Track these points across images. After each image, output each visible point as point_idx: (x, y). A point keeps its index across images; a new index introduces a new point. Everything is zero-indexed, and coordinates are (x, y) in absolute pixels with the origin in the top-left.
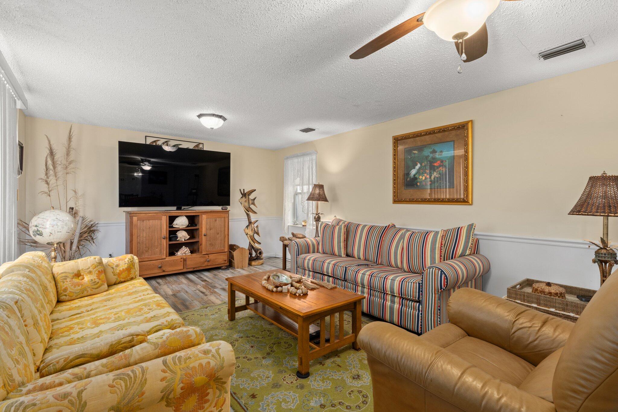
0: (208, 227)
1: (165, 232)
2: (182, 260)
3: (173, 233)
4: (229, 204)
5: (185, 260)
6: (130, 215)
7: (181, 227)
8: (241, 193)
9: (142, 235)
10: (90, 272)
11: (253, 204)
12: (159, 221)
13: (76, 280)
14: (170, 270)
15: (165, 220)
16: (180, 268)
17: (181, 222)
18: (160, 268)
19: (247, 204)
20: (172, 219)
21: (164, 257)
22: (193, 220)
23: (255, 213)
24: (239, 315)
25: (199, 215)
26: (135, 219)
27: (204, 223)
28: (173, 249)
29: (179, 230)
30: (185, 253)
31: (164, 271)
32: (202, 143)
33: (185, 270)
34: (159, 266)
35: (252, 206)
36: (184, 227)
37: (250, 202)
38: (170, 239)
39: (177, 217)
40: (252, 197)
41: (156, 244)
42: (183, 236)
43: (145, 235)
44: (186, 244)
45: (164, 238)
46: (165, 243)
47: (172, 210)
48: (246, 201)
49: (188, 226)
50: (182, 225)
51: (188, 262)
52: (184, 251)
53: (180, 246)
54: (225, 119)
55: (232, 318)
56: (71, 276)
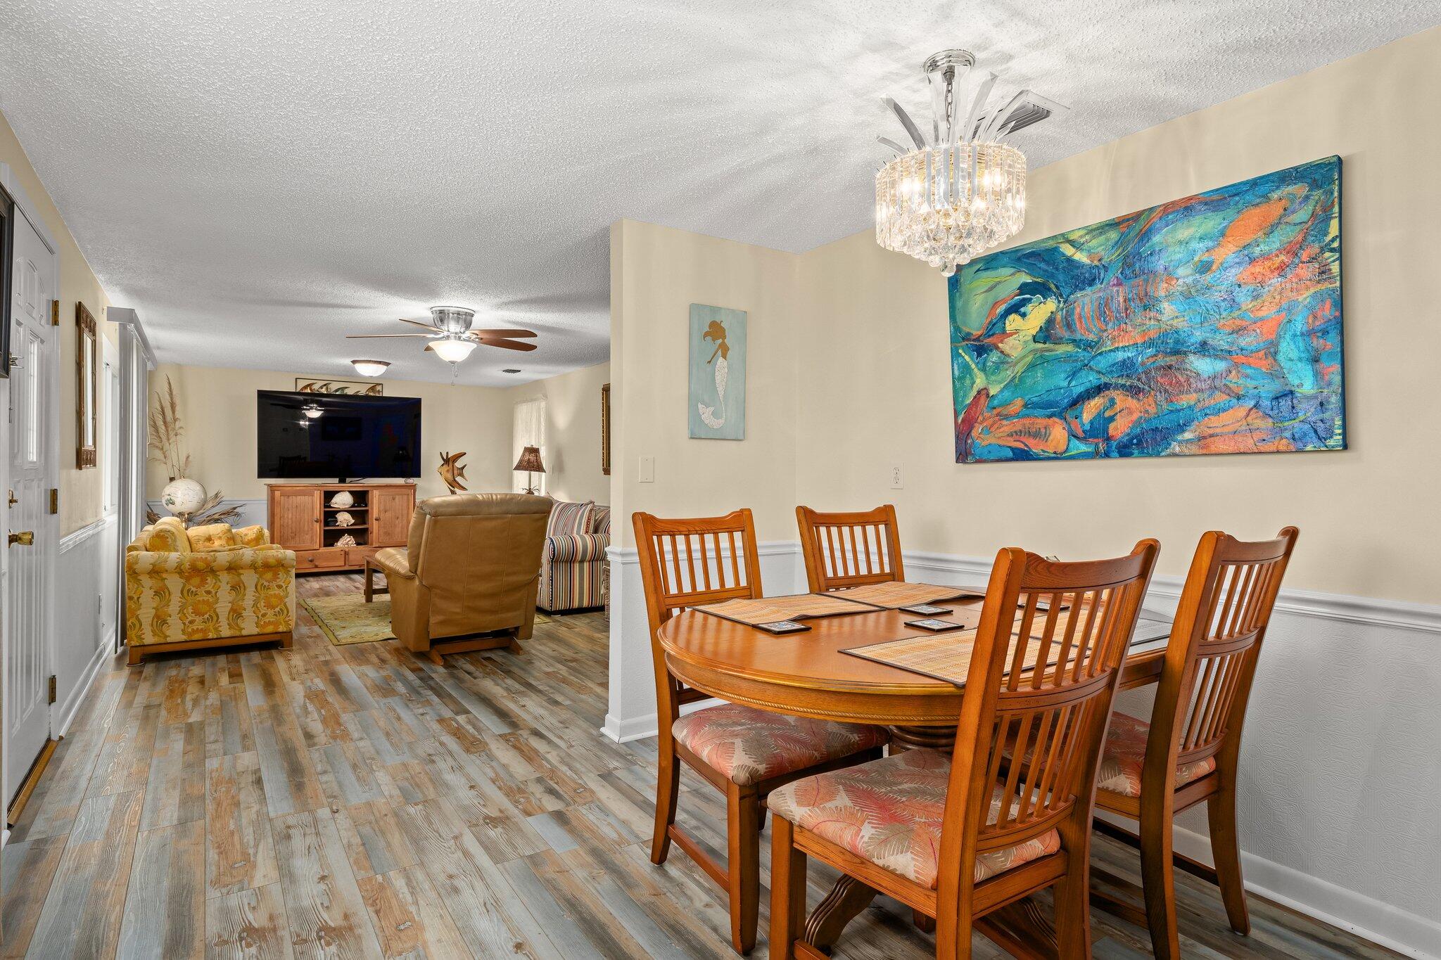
0: (382, 508)
1: (318, 512)
2: (343, 553)
3: (330, 515)
4: (417, 474)
5: (346, 553)
6: (272, 489)
7: (342, 507)
8: (443, 458)
9: (286, 516)
10: (220, 538)
11: (461, 475)
12: (310, 497)
13: (207, 544)
14: (325, 565)
15: (318, 498)
16: (339, 564)
17: (343, 500)
18: (311, 561)
19: (449, 476)
20: (329, 495)
21: (317, 547)
22: (361, 497)
23: (464, 488)
24: (376, 598)
25: (368, 491)
26: (277, 494)
27: (375, 499)
28: (331, 537)
29: (340, 511)
30: (347, 544)
31: (316, 567)
32: (380, 384)
33: (347, 568)
34: (310, 559)
35: (459, 479)
36: (347, 506)
37: (456, 472)
38: (326, 524)
39: (337, 492)
40: (459, 464)
41: (306, 528)
42: (345, 520)
43: (290, 516)
44: (349, 532)
45: (317, 521)
46: (318, 529)
47: (331, 483)
48: (448, 471)
49: (353, 506)
50: (344, 504)
51: (352, 557)
52: (346, 542)
53: (340, 533)
54: (387, 364)
55: (369, 600)
56: (203, 539)
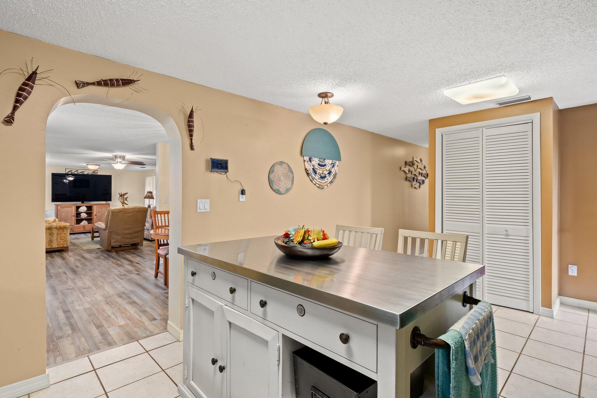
0: (97, 211)
1: (74, 212)
2: (83, 226)
3: (78, 214)
4: (110, 200)
5: (84, 227)
6: (57, 206)
7: (83, 211)
8: (120, 195)
9: (62, 214)
11: (126, 200)
12: (71, 208)
14: (76, 231)
15: (74, 209)
16: (82, 230)
17: (83, 209)
18: (72, 229)
19: (122, 200)
20: (78, 208)
21: (74, 224)
22: (90, 208)
23: (127, 205)
24: (95, 239)
25: (92, 206)
26: (59, 207)
27: (95, 210)
28: (79, 221)
29: (82, 213)
30: (85, 223)
31: (73, 231)
32: (97, 171)
33: (84, 231)
35: (125, 201)
37: (124, 199)
38: (77, 217)
39: (81, 206)
40: (125, 197)
41: (70, 218)
42: (84, 215)
43: (64, 214)
44: (85, 219)
45: (73, 216)
46: (74, 219)
47: (79, 203)
48: (121, 199)
49: (87, 211)
50: (83, 210)
51: (86, 228)
52: (84, 223)
53: (82, 220)
54: (99, 165)
55: (93, 239)
